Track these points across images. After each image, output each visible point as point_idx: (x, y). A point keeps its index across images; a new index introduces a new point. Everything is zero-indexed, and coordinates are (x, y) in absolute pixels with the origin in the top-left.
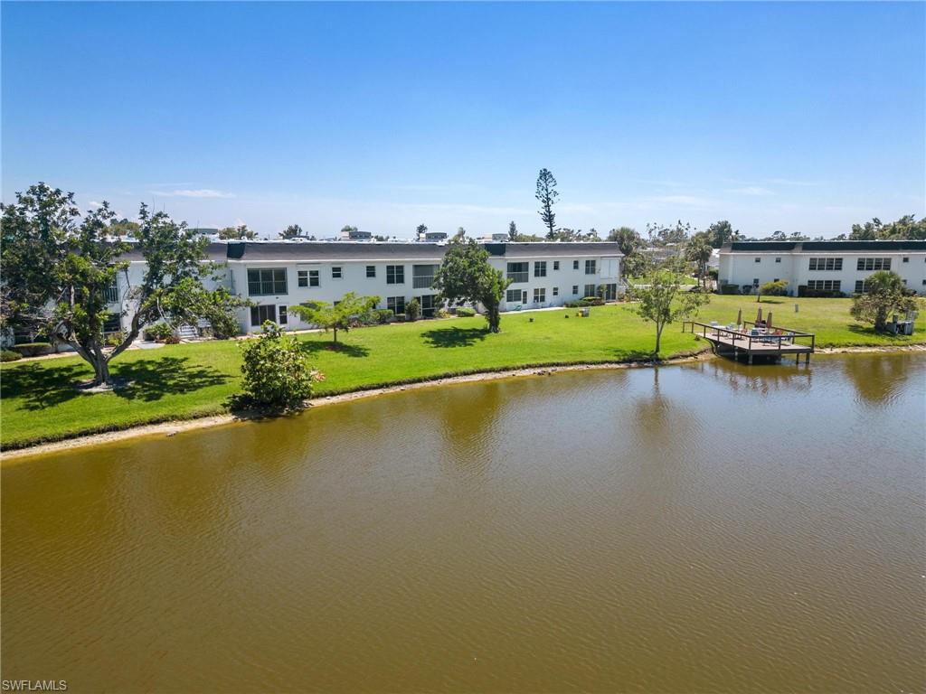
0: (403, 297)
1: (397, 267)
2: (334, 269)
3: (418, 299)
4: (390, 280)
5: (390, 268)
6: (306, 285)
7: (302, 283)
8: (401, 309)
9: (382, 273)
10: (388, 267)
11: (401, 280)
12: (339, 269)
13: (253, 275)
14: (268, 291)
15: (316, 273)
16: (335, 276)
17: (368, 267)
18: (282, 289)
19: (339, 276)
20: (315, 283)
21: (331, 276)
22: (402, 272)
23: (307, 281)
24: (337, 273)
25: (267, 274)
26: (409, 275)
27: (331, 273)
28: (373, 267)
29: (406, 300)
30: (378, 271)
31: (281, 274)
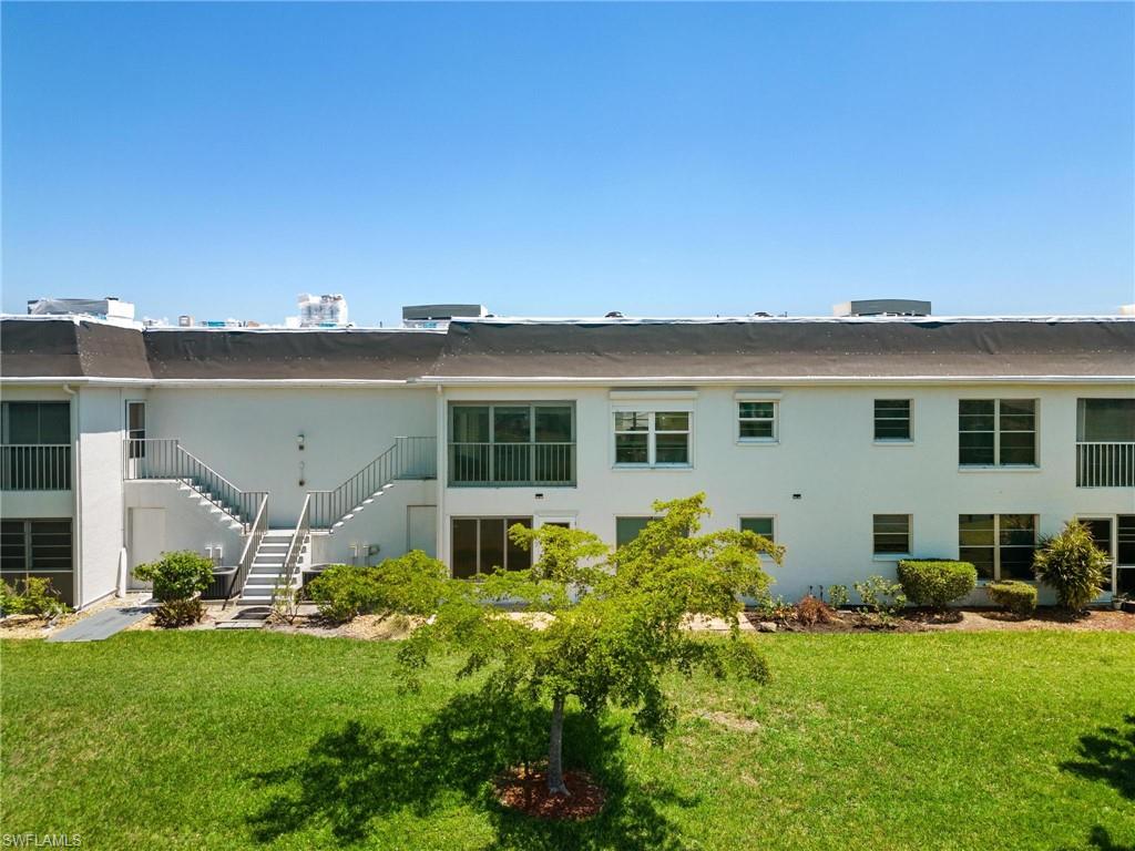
0: (1030, 519)
1: (1005, 406)
2: (746, 408)
3: (1099, 529)
4: (974, 451)
5: (973, 413)
6: (644, 459)
7: (629, 450)
8: (1018, 563)
9: (937, 427)
10: (965, 406)
11: (1022, 451)
12: (767, 409)
13: (465, 417)
14: (511, 472)
15: (681, 419)
16: (748, 430)
17: (878, 403)
18: (559, 470)
19: (765, 430)
20: (674, 450)
21: (737, 429)
22: (1031, 422)
23: (645, 448)
24: (756, 422)
25: (511, 419)
26: (1058, 433)
27: (734, 419)
28: (906, 403)
29: (1043, 529)
30: (919, 419)
31: (558, 422)
